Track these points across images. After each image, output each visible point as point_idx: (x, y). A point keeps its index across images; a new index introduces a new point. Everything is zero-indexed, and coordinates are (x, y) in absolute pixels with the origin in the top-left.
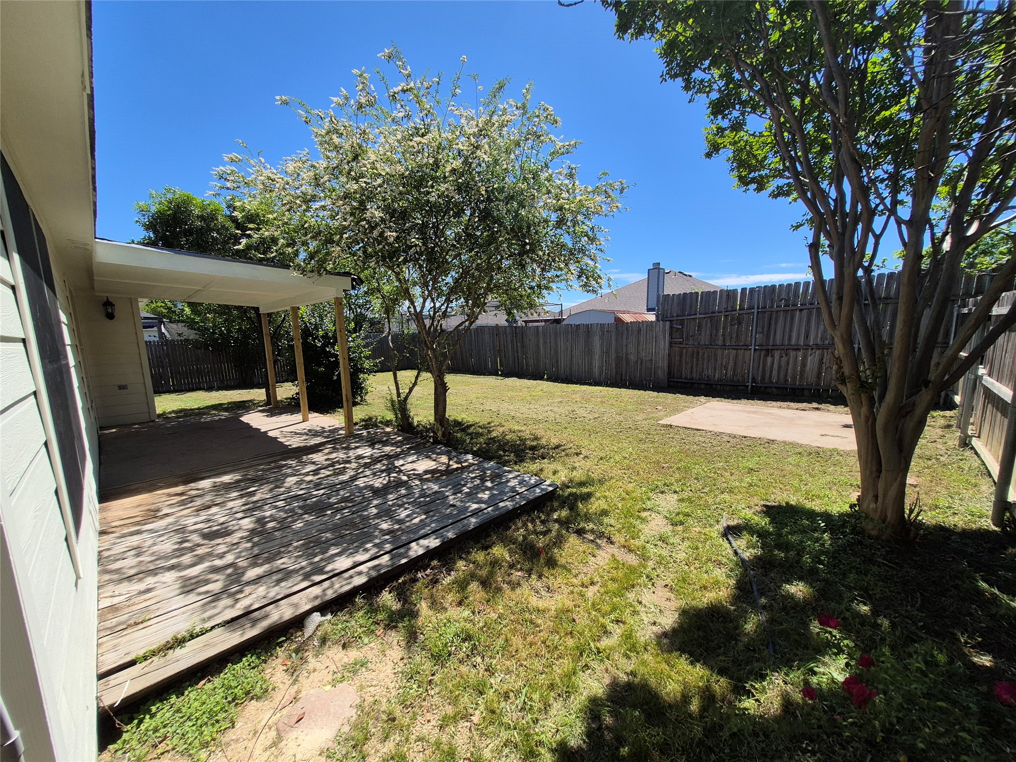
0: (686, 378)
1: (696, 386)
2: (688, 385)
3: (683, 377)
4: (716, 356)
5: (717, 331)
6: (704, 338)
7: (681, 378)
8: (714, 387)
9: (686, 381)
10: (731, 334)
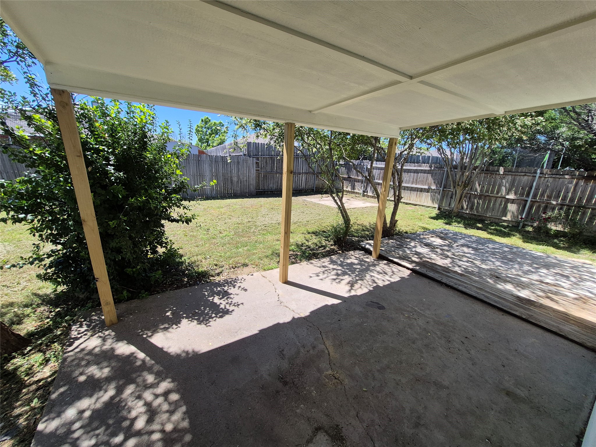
0: (262, 189)
1: (266, 193)
2: (263, 193)
3: (260, 189)
4: (274, 177)
5: (274, 164)
6: (269, 169)
7: (259, 189)
8: (274, 192)
9: (262, 191)
10: (279, 167)
